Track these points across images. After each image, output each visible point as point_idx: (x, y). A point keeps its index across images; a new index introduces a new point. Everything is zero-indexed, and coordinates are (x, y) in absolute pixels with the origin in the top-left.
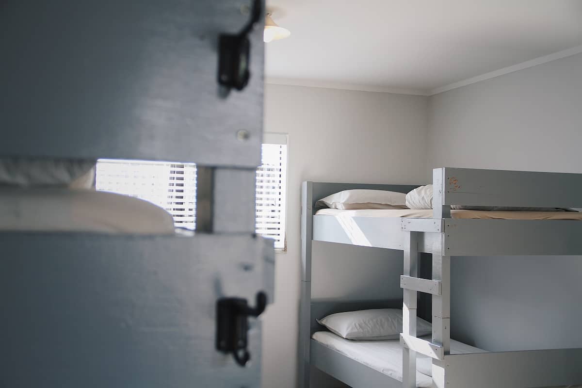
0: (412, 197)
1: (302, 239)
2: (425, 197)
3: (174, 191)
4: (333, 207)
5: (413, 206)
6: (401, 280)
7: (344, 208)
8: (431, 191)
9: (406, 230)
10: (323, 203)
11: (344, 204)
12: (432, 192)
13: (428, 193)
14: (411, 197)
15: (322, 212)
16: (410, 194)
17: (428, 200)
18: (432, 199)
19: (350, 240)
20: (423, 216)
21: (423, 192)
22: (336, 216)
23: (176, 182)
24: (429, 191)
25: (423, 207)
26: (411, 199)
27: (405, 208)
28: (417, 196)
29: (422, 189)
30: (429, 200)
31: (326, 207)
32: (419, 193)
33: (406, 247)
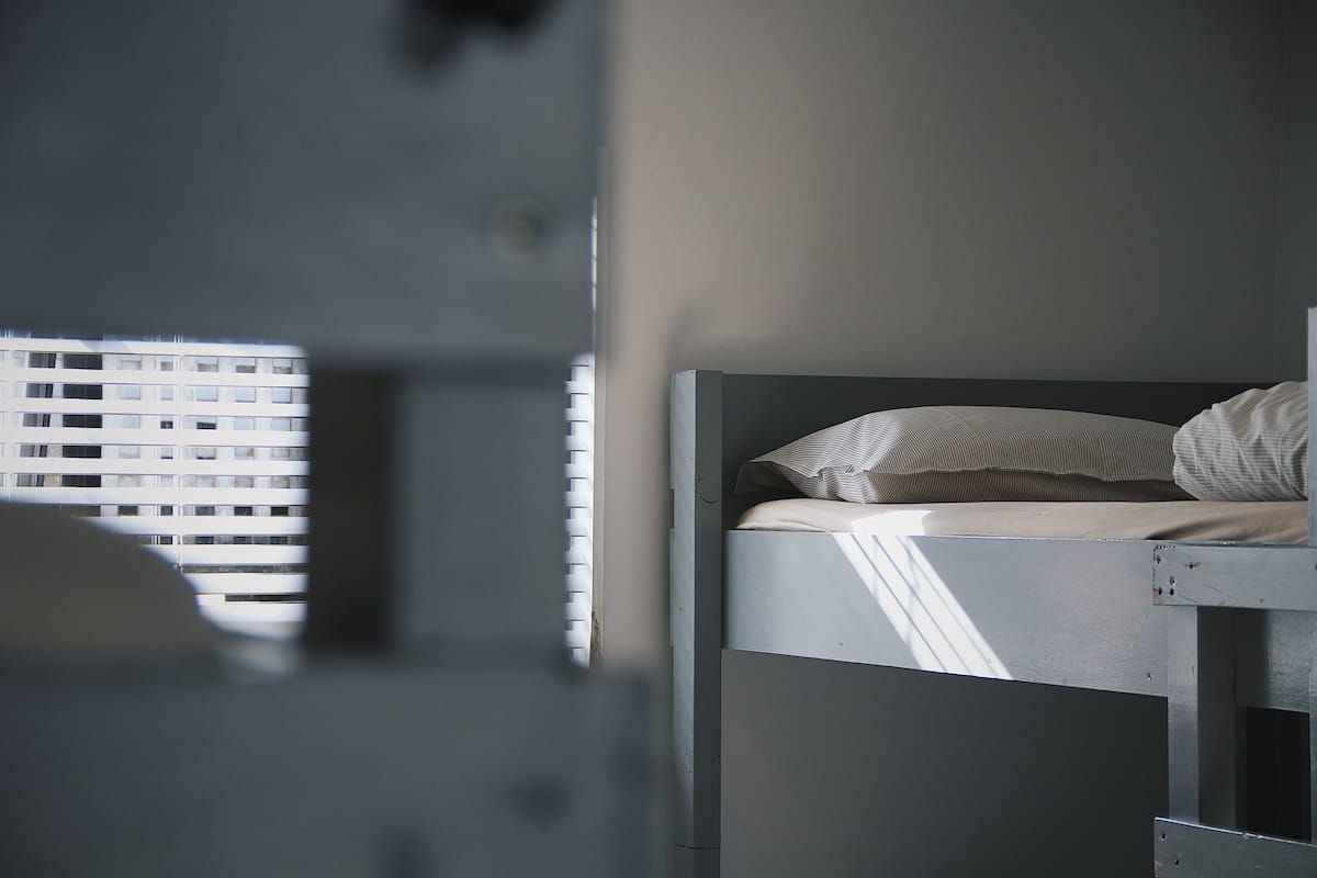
0: (1205, 444)
1: (676, 643)
2: (1268, 444)
3: (56, 420)
4: (823, 489)
5: (1209, 486)
6: (1159, 840)
7: (873, 495)
8: (1300, 415)
9: (1176, 598)
10: (774, 471)
11: (875, 476)
12: (1305, 418)
13: (1283, 419)
14: (1197, 441)
15: (769, 515)
16: (1193, 430)
17: (1280, 455)
18: (1303, 448)
19: (905, 648)
20: (1257, 533)
21: (1257, 419)
22: (838, 536)
23: (61, 376)
24: (1290, 412)
25: (1257, 490)
26: (1200, 453)
27: (1167, 491)
28: (1227, 435)
29: (1250, 406)
30: (1288, 460)
31: (788, 488)
32: (1239, 423)
33: (1180, 682)
